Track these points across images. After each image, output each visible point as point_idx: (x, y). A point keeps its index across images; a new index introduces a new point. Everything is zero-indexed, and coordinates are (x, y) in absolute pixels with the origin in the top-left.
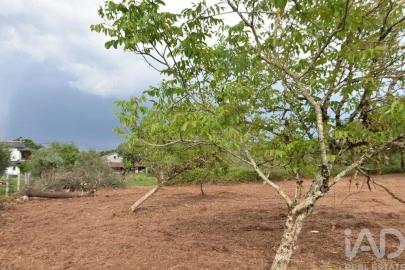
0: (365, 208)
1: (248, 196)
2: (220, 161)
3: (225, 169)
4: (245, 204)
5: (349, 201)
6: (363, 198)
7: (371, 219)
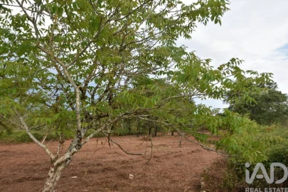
0: (110, 158)
1: (27, 153)
4: (23, 159)
5: (98, 154)
6: (109, 151)
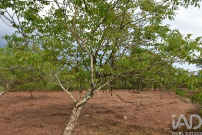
0: (110, 104)
1: (57, 98)
2: (43, 79)
3: (45, 83)
4: (55, 102)
5: (103, 101)
7: (112, 109)
